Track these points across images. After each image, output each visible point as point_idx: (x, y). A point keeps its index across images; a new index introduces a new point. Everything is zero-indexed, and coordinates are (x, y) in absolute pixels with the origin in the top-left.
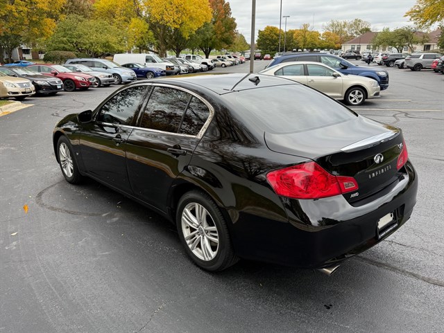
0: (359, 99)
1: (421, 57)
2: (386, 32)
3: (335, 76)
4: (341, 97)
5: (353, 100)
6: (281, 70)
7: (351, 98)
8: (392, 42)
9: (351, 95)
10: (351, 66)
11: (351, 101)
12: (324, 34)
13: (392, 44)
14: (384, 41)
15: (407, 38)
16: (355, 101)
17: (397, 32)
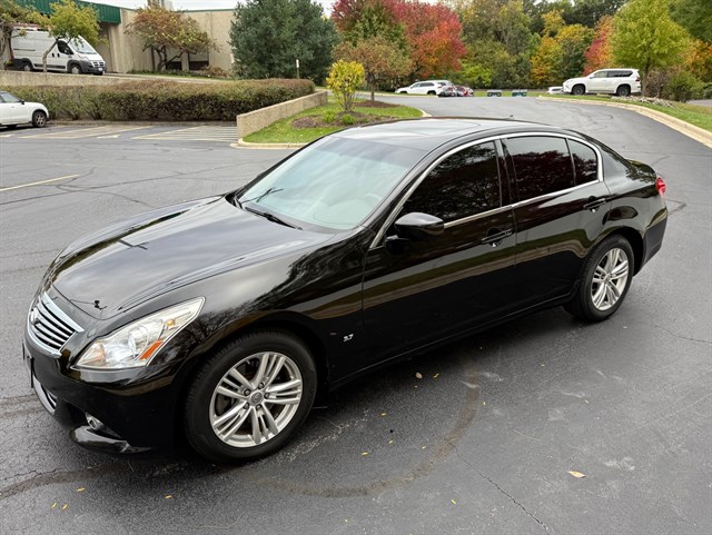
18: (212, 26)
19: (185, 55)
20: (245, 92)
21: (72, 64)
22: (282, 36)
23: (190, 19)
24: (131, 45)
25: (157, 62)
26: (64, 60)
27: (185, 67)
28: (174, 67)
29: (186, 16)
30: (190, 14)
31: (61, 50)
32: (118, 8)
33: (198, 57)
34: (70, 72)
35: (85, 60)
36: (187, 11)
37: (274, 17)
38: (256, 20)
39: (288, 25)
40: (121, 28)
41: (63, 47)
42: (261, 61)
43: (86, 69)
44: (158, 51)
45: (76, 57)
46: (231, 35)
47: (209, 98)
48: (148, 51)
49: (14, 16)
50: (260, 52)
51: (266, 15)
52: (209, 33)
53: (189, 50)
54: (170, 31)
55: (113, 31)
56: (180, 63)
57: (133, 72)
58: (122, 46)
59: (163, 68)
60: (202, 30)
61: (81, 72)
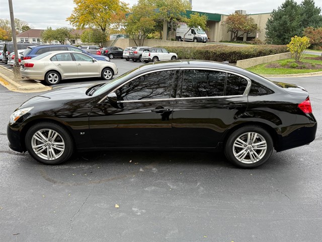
1: (88, 48)
2: (50, 30)
3: (93, 61)
4: (99, 75)
6: (55, 57)
7: (105, 75)
8: (56, 37)
9: (105, 73)
11: (106, 77)
13: (56, 38)
14: (50, 36)
15: (66, 35)
16: (108, 77)
17: (58, 30)
18: (260, 21)
19: (246, 34)
20: (254, 51)
21: (195, 38)
22: (293, 25)
23: (251, 18)
24: (223, 30)
25: (233, 37)
26: (192, 36)
27: (245, 39)
28: (240, 40)
29: (249, 17)
30: (252, 16)
31: (192, 33)
32: (221, 15)
33: (251, 35)
34: (193, 41)
35: (200, 36)
36: (251, 15)
37: (290, 15)
38: (281, 18)
39: (297, 19)
40: (220, 23)
41: (193, 32)
42: (279, 37)
43: (199, 40)
44: (234, 33)
45: (197, 36)
46: (267, 25)
47: (238, 53)
48: (230, 33)
49: (178, 20)
50: (280, 32)
51: (286, 15)
52: (258, 25)
53: (247, 32)
54: (241, 24)
55: (217, 25)
56: (243, 38)
57: (221, 42)
58: (219, 30)
59: (235, 40)
60: (256, 23)
61: (197, 42)
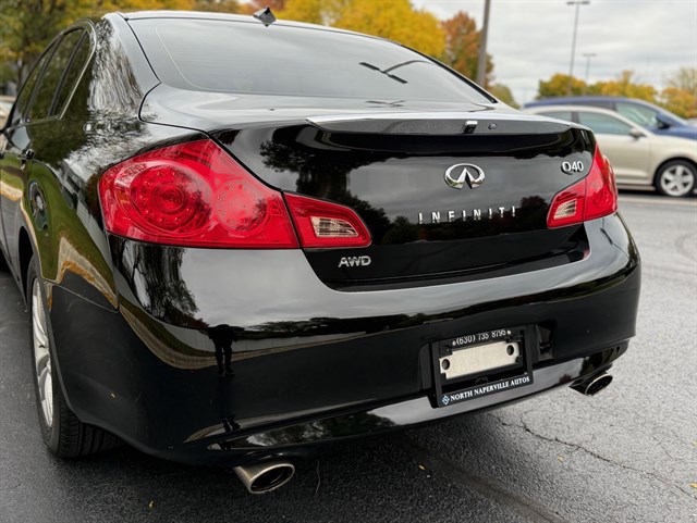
0: (685, 185)
3: (633, 136)
5: (671, 185)
7: (667, 181)
9: (667, 175)
10: (680, 125)
11: (667, 188)
12: (665, 92)
16: (675, 188)
